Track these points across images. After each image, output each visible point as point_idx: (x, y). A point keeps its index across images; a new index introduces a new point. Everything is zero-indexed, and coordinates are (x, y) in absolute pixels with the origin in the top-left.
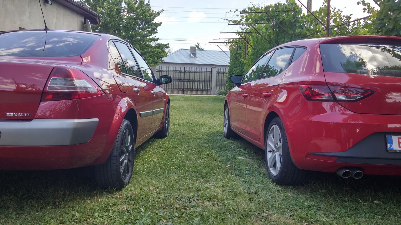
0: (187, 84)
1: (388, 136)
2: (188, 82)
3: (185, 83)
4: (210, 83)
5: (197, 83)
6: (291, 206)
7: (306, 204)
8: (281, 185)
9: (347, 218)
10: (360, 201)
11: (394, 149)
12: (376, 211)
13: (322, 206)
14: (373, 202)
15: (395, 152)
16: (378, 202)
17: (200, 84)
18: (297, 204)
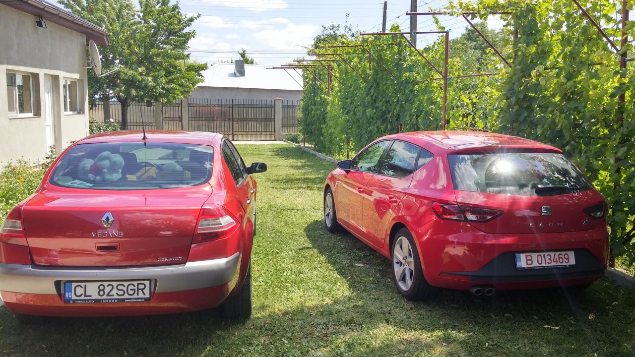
0: (237, 125)
1: (517, 255)
2: (240, 123)
3: (235, 123)
4: (273, 122)
5: (253, 123)
6: (427, 326)
7: (441, 323)
8: (412, 301)
9: (481, 335)
10: (492, 315)
11: (523, 266)
12: (506, 326)
13: (456, 324)
14: (503, 316)
15: (523, 269)
16: (508, 315)
17: (258, 125)
18: (433, 323)
